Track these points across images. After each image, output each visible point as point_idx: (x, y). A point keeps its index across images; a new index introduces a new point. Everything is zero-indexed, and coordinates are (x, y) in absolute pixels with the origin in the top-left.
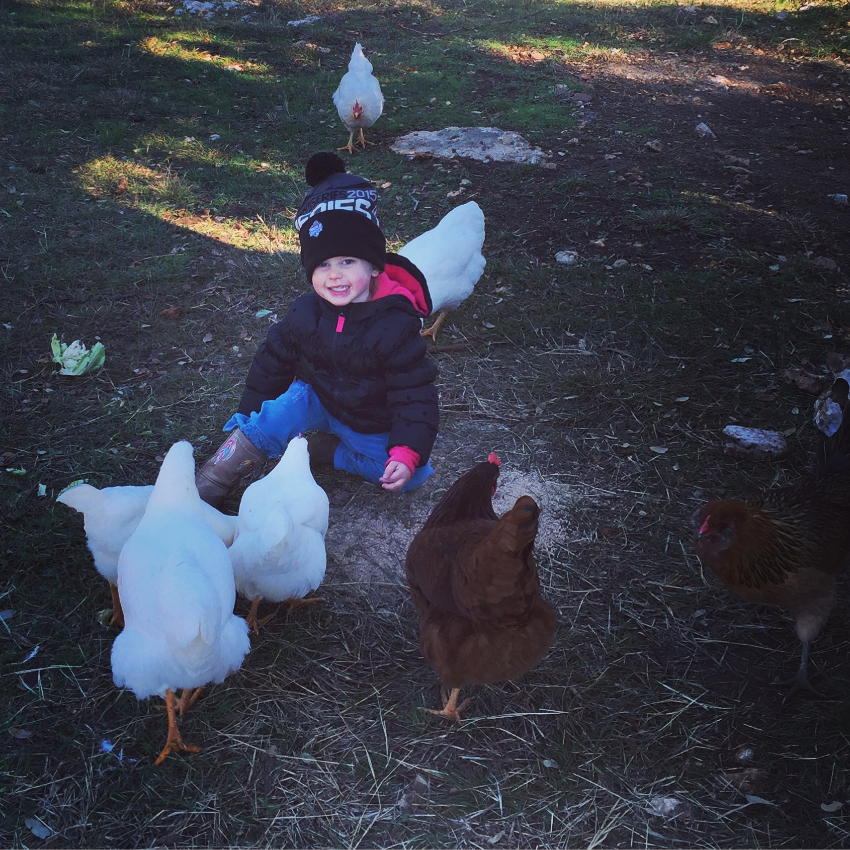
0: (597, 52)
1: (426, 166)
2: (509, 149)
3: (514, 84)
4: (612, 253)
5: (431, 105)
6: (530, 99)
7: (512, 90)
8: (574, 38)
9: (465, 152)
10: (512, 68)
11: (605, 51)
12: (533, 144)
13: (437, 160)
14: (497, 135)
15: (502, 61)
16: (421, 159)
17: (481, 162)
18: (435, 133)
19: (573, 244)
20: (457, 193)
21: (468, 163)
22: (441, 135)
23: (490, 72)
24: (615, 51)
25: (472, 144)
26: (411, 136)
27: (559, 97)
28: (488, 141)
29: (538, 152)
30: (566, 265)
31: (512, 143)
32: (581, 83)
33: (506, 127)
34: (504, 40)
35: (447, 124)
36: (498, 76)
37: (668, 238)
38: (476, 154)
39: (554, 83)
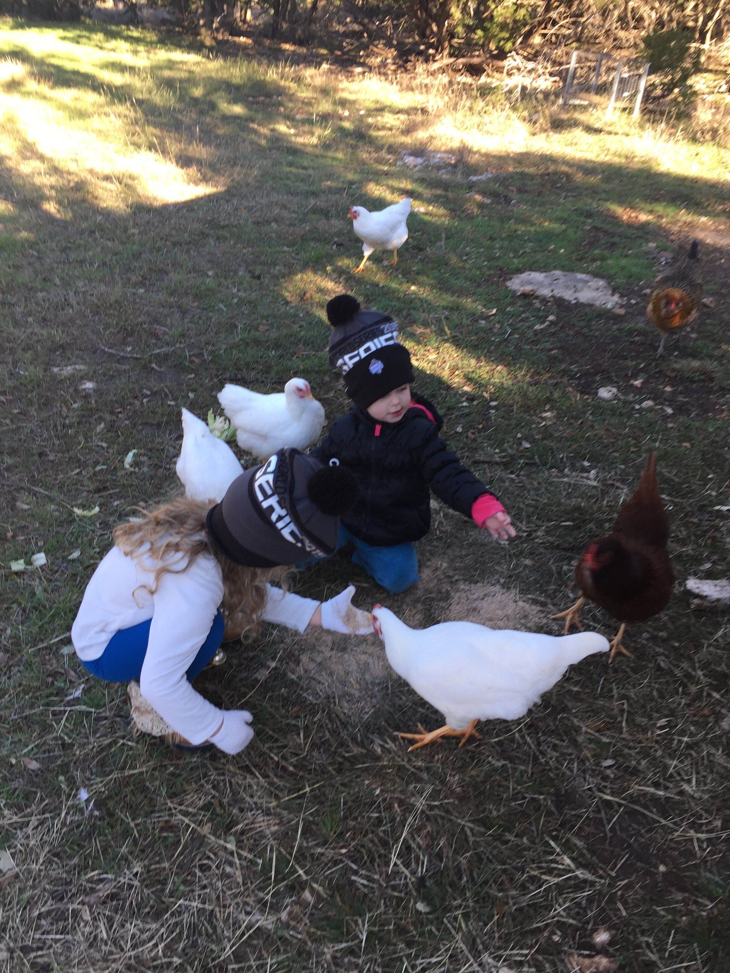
0: (689, 218)
1: (527, 301)
2: (594, 294)
3: (616, 239)
4: (644, 394)
5: (549, 252)
6: (624, 253)
7: (613, 244)
8: (676, 205)
9: (560, 292)
10: (620, 226)
11: (696, 218)
12: (614, 291)
13: (537, 297)
14: (587, 282)
15: (615, 219)
16: (525, 296)
17: (570, 302)
18: (543, 275)
19: (615, 382)
20: (542, 326)
21: (560, 302)
22: (546, 277)
23: (601, 228)
24: (704, 219)
25: (567, 287)
26: (525, 276)
27: (647, 253)
28: (580, 285)
29: (616, 298)
30: (603, 400)
31: (598, 289)
32: (669, 244)
33: (596, 275)
34: (621, 203)
35: (555, 268)
36: (606, 232)
37: (694, 386)
38: (568, 295)
39: (648, 241)
